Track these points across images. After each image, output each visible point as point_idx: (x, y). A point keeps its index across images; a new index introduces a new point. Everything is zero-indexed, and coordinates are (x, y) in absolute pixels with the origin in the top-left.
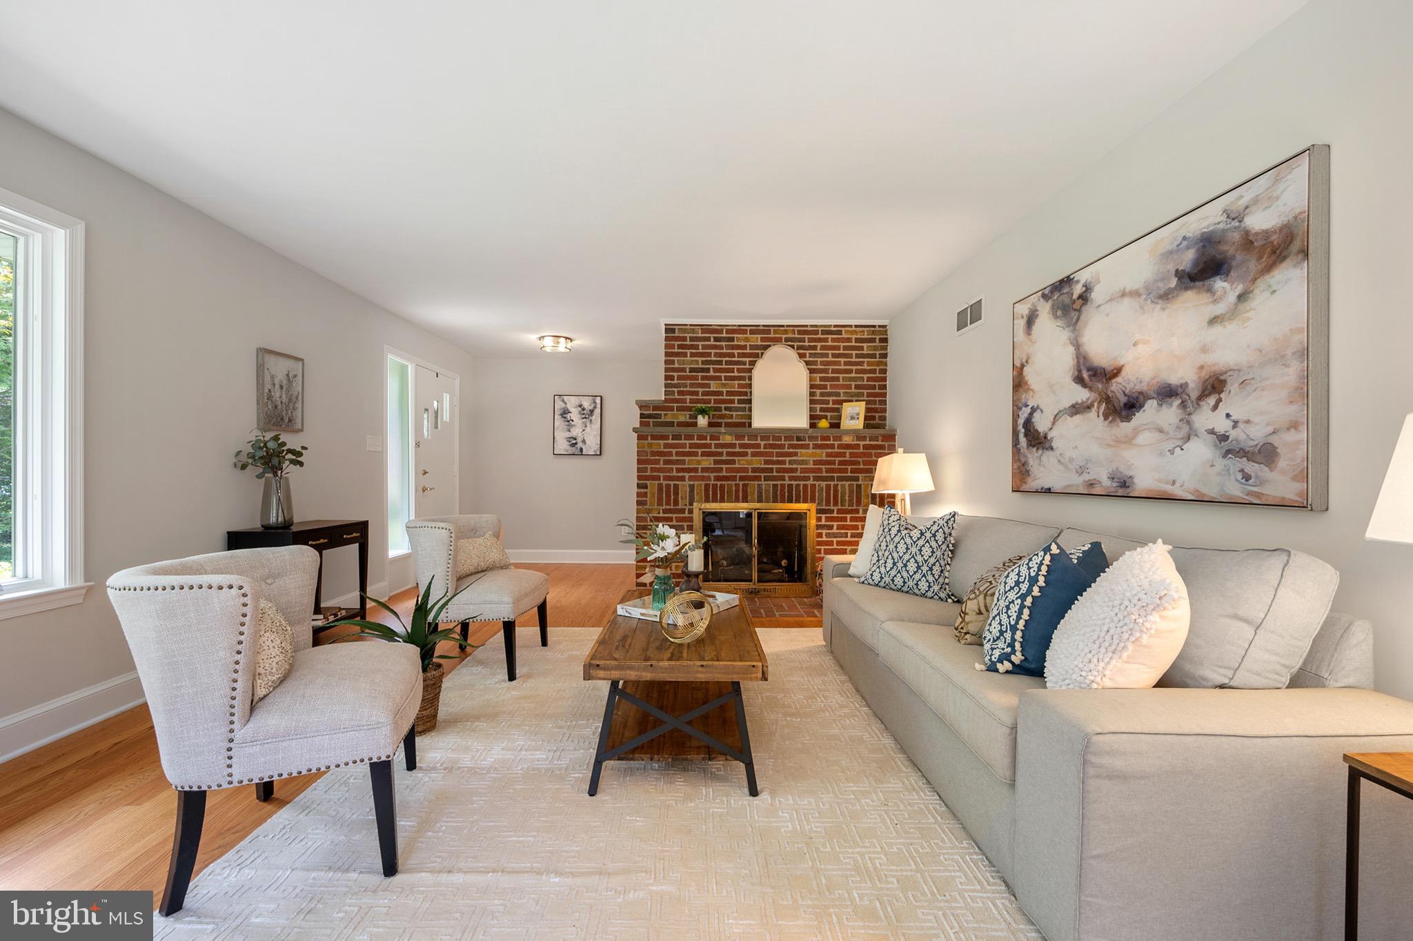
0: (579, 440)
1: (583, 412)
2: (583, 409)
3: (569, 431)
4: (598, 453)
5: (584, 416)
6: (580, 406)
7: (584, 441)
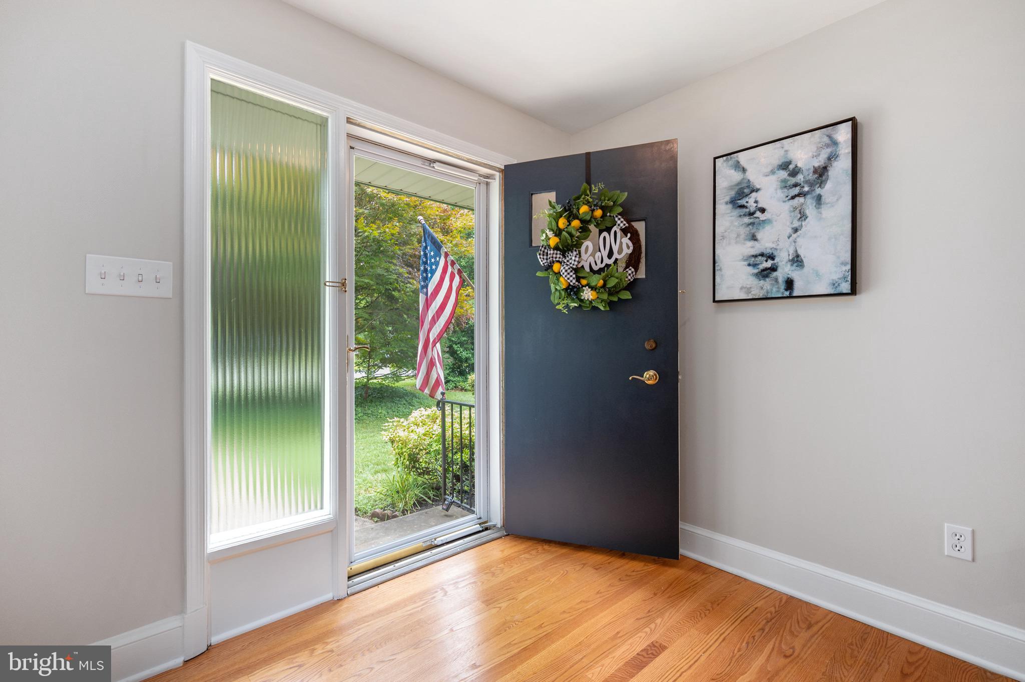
0: (782, 259)
1: (793, 180)
2: (794, 173)
3: (754, 238)
4: (846, 287)
5: (796, 191)
6: (785, 166)
7: (797, 261)
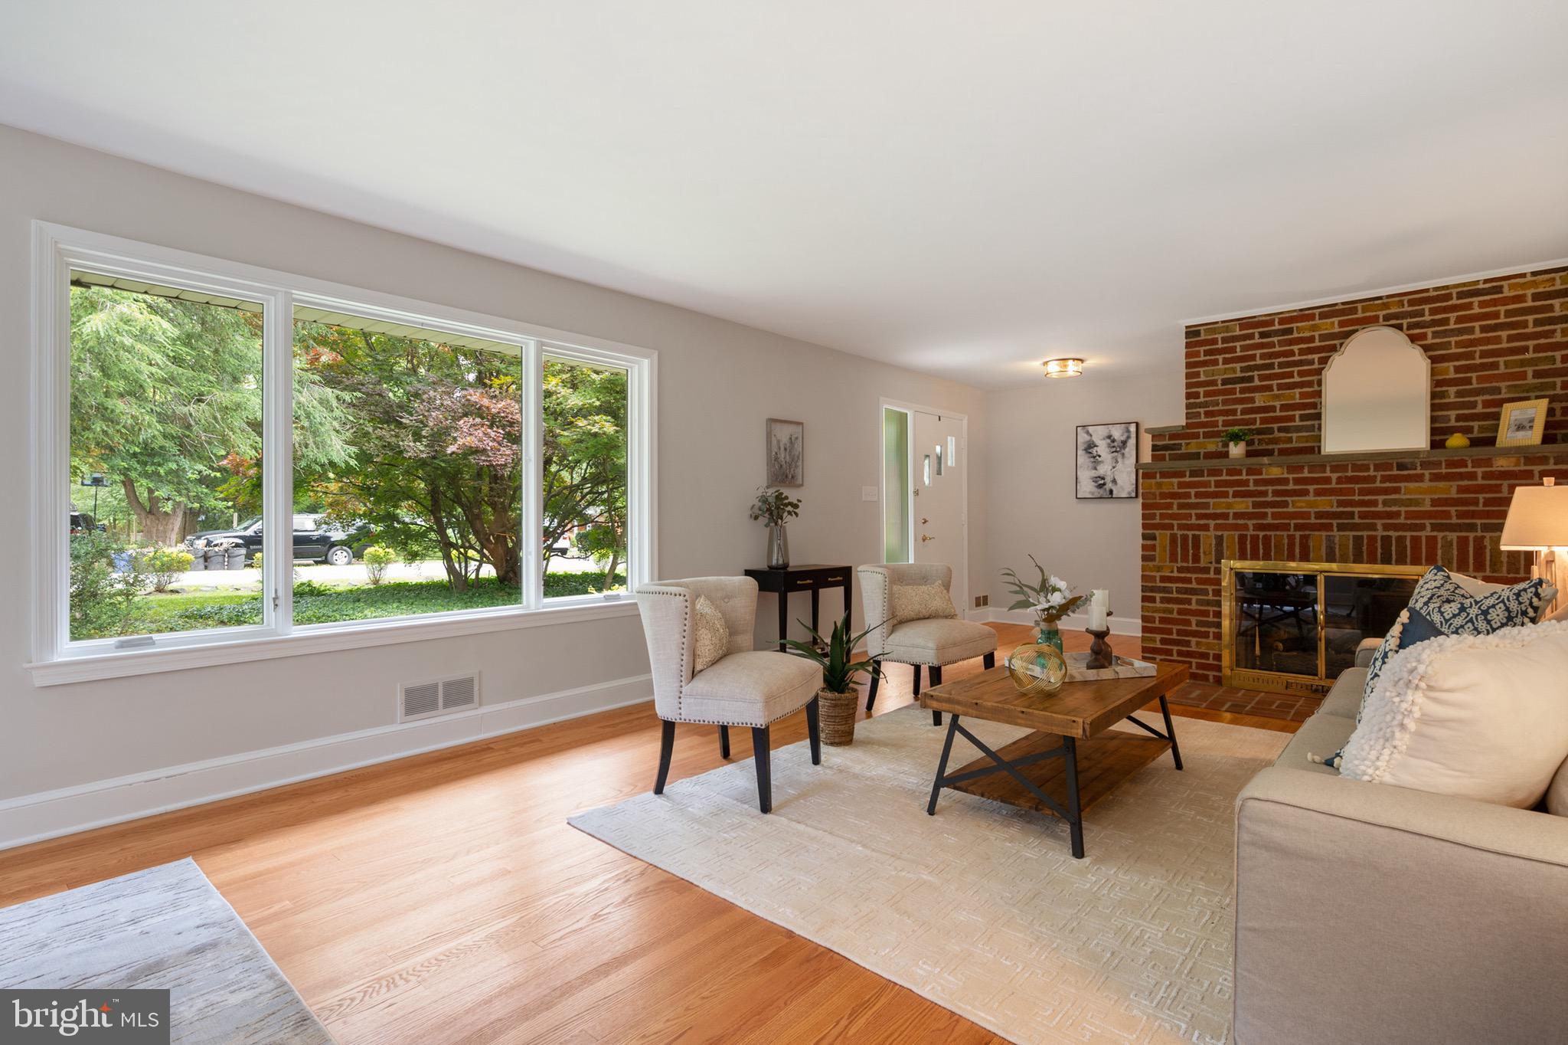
0: (1108, 480)
1: (1113, 445)
2: (1113, 441)
3: (1095, 469)
4: (1133, 495)
5: (1114, 449)
6: (1109, 437)
7: (1114, 481)
